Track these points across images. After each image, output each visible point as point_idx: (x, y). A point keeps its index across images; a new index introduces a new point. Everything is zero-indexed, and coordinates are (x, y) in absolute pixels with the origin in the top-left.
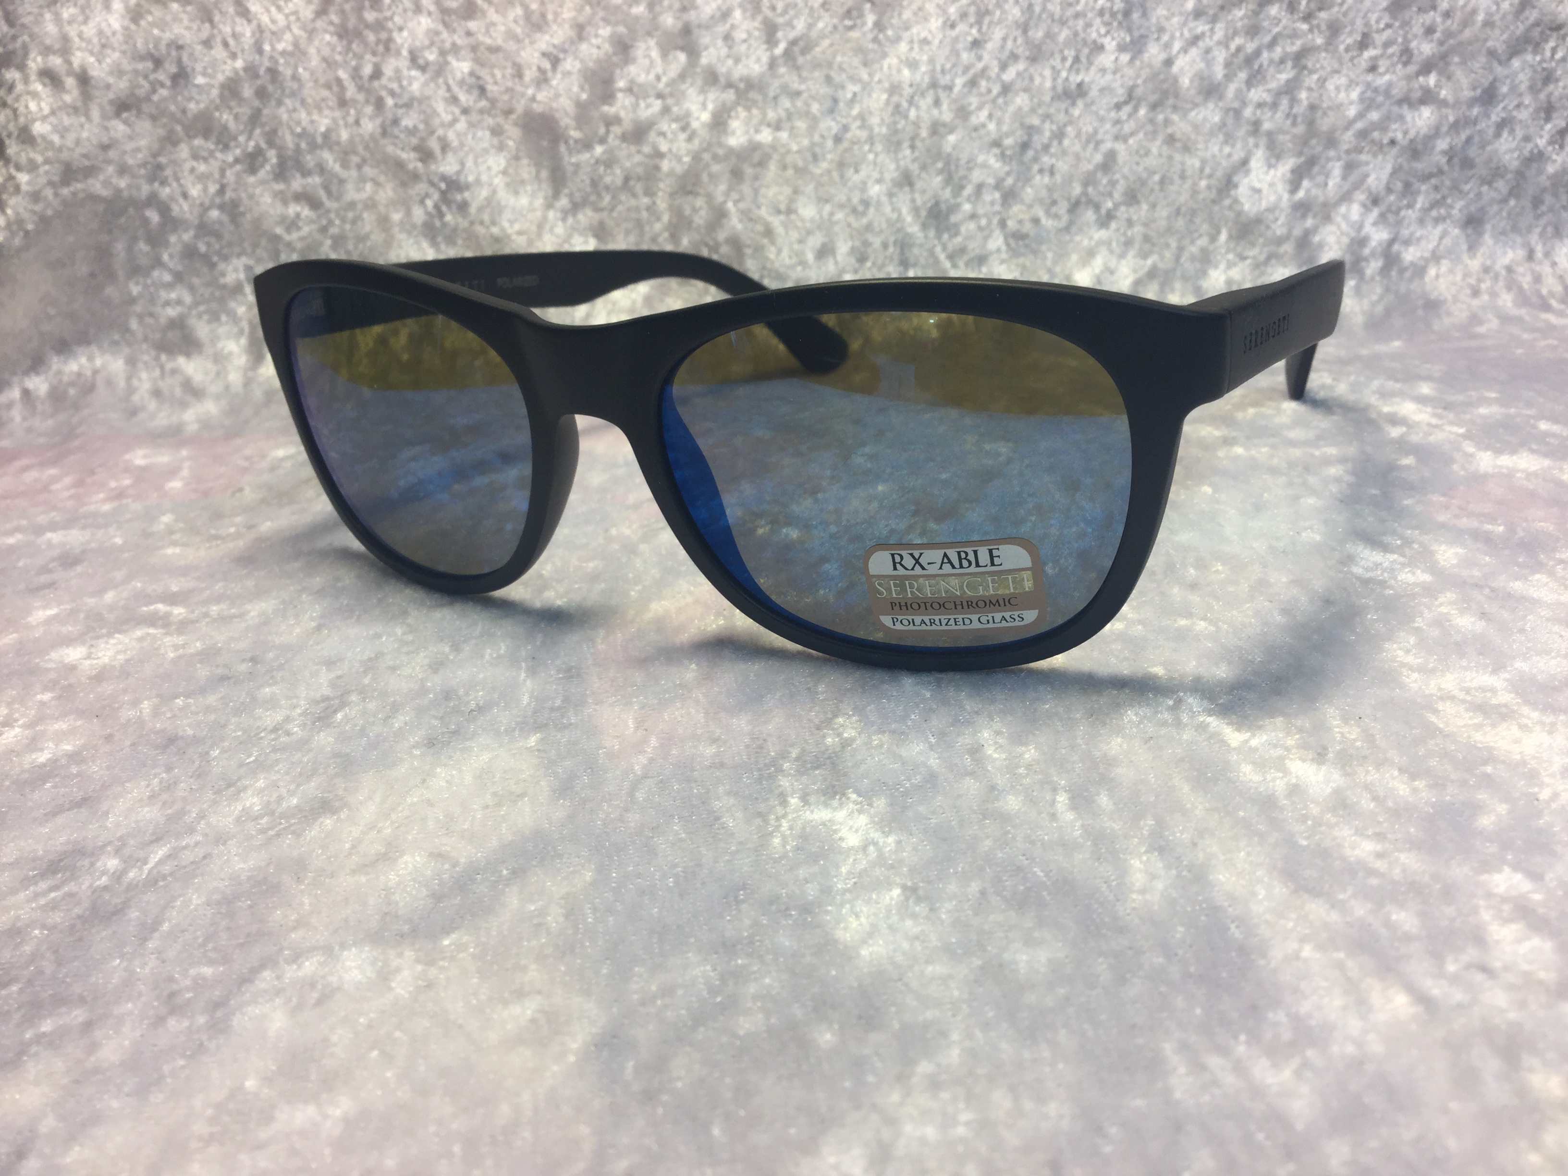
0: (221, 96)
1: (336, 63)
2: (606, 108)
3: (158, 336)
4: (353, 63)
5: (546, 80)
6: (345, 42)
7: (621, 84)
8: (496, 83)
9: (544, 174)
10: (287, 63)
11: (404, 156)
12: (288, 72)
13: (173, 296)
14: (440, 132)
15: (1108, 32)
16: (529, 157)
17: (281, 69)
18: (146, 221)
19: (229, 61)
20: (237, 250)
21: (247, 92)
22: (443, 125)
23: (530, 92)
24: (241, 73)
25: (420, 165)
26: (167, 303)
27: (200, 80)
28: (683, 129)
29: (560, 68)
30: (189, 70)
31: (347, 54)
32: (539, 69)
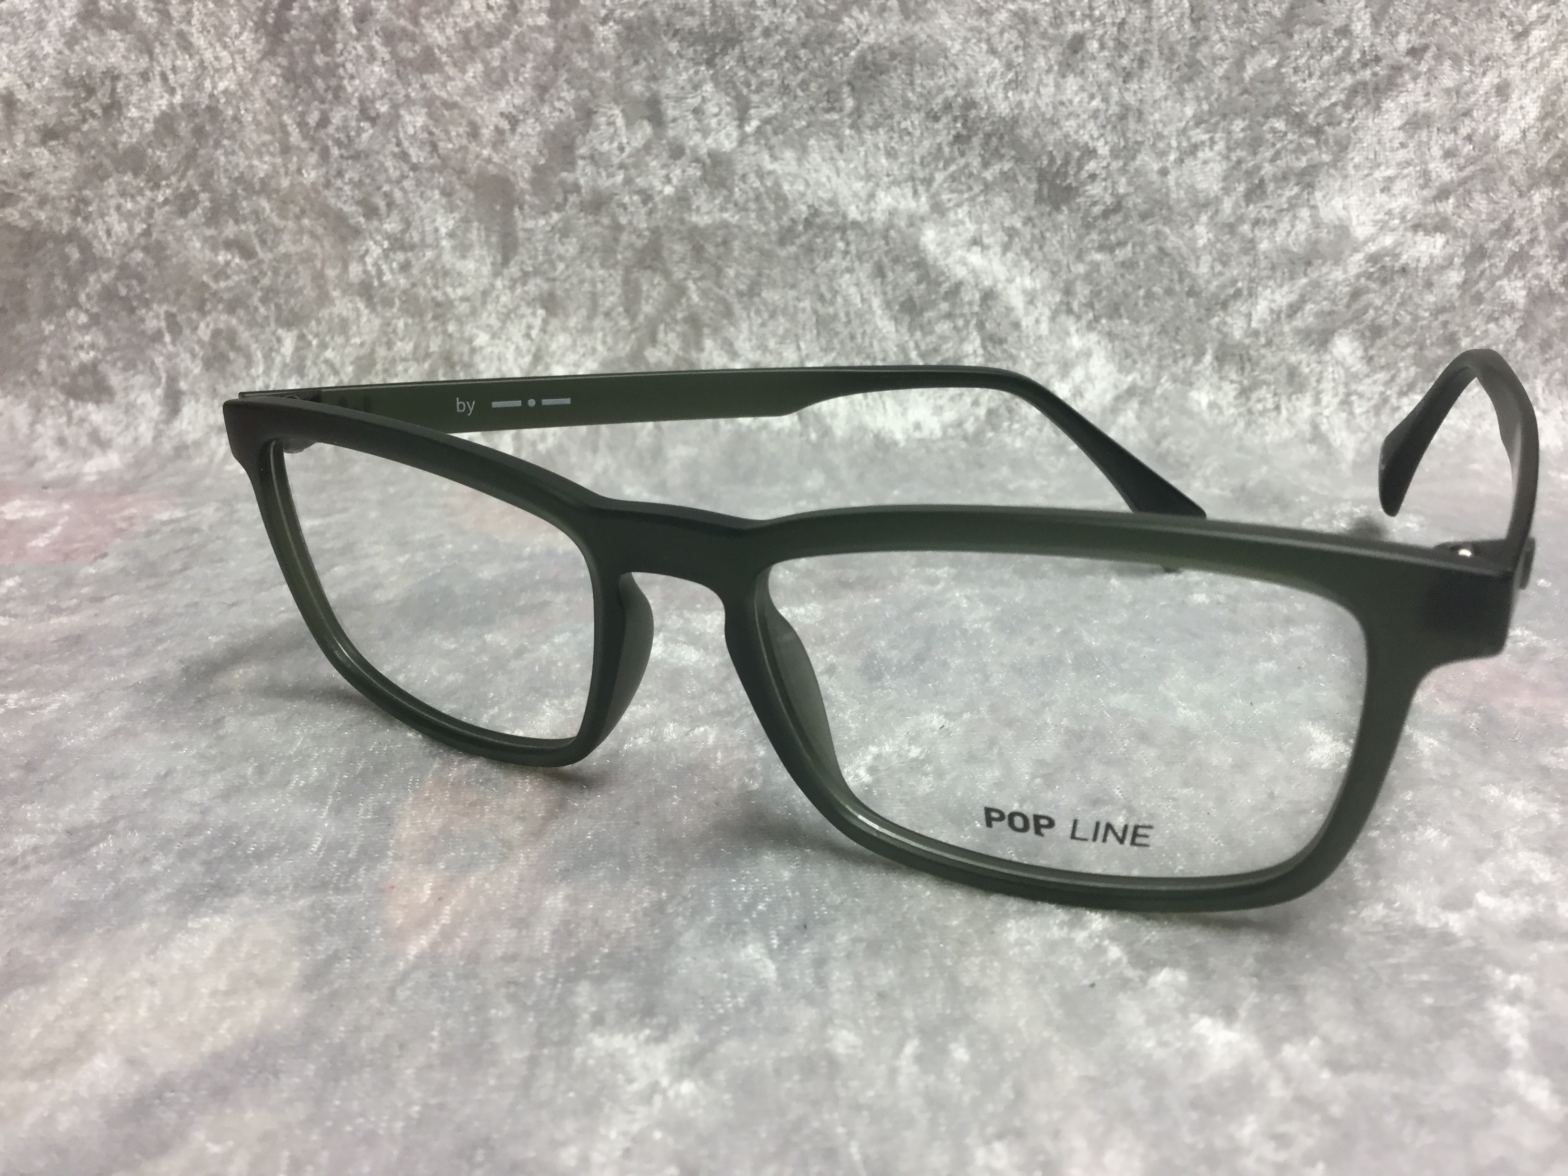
0: (155, 132)
1: (280, 107)
2: (564, 174)
3: (67, 380)
4: (300, 109)
5: (503, 142)
6: (292, 85)
7: (583, 151)
8: (450, 140)
9: (494, 239)
10: (228, 102)
11: (346, 208)
12: (230, 112)
13: (88, 338)
14: (386, 188)
15: (1102, 135)
16: (480, 221)
17: (220, 107)
18: (66, 258)
19: (166, 96)
20: (160, 296)
21: (184, 128)
22: (389, 181)
23: (485, 153)
24: (179, 110)
25: (362, 220)
26: (81, 347)
27: (133, 113)
28: (645, 202)
29: (520, 130)
30: (123, 102)
31: (294, 97)
32: (497, 128)
